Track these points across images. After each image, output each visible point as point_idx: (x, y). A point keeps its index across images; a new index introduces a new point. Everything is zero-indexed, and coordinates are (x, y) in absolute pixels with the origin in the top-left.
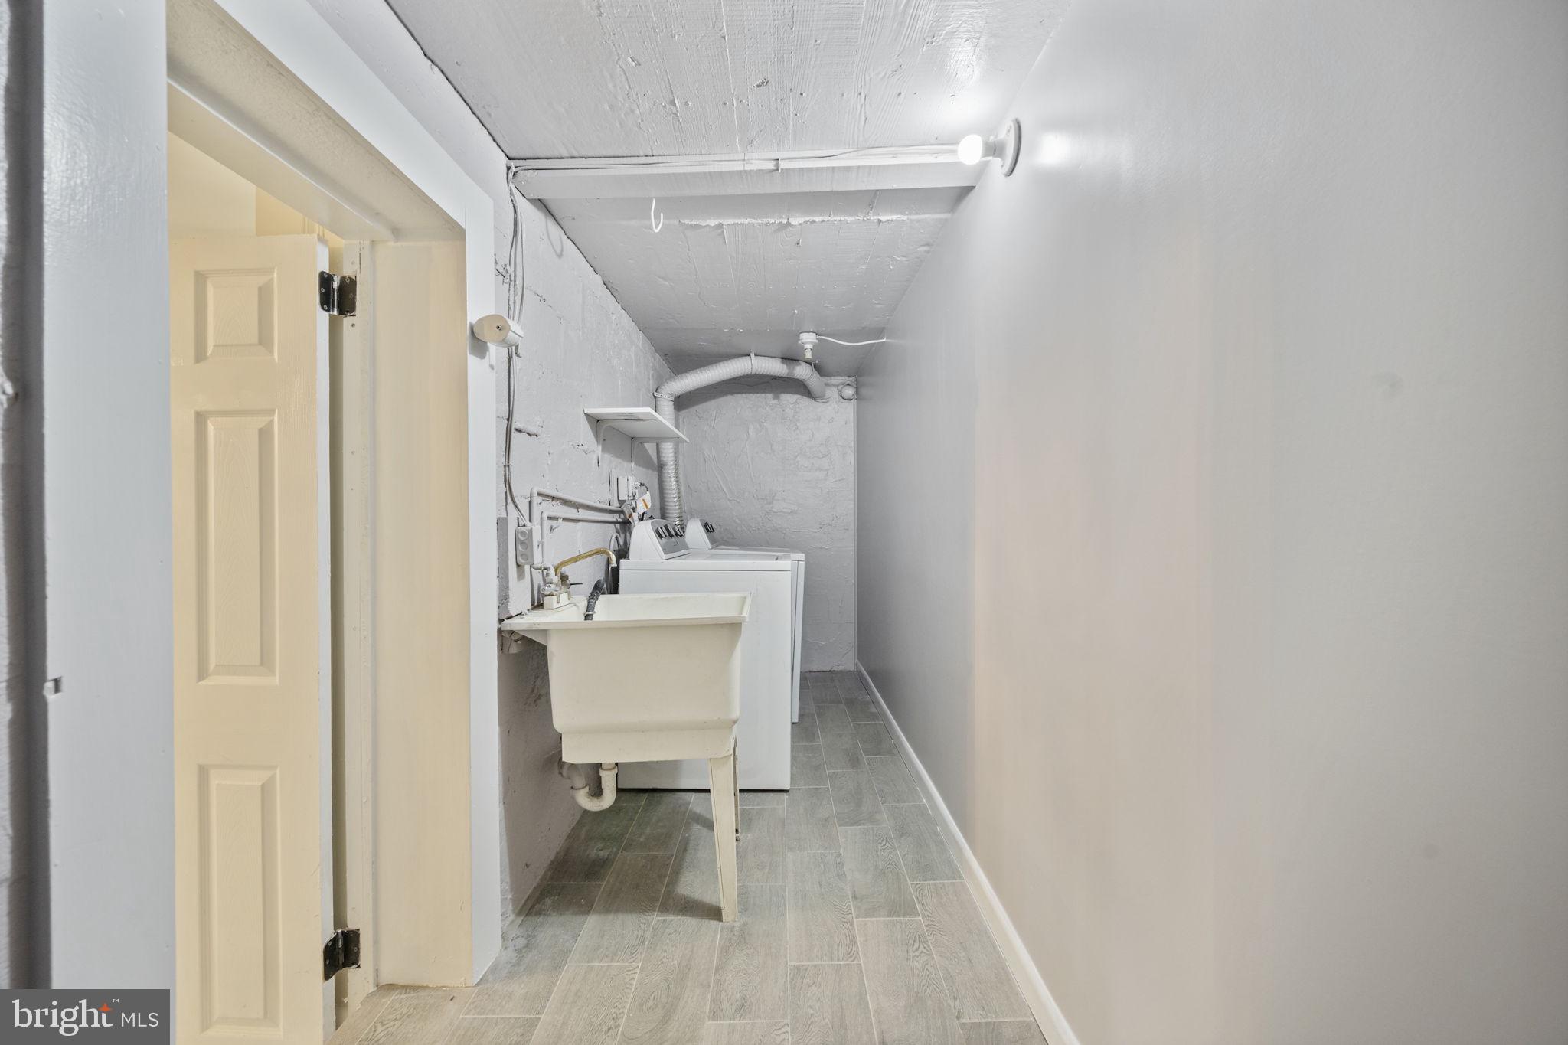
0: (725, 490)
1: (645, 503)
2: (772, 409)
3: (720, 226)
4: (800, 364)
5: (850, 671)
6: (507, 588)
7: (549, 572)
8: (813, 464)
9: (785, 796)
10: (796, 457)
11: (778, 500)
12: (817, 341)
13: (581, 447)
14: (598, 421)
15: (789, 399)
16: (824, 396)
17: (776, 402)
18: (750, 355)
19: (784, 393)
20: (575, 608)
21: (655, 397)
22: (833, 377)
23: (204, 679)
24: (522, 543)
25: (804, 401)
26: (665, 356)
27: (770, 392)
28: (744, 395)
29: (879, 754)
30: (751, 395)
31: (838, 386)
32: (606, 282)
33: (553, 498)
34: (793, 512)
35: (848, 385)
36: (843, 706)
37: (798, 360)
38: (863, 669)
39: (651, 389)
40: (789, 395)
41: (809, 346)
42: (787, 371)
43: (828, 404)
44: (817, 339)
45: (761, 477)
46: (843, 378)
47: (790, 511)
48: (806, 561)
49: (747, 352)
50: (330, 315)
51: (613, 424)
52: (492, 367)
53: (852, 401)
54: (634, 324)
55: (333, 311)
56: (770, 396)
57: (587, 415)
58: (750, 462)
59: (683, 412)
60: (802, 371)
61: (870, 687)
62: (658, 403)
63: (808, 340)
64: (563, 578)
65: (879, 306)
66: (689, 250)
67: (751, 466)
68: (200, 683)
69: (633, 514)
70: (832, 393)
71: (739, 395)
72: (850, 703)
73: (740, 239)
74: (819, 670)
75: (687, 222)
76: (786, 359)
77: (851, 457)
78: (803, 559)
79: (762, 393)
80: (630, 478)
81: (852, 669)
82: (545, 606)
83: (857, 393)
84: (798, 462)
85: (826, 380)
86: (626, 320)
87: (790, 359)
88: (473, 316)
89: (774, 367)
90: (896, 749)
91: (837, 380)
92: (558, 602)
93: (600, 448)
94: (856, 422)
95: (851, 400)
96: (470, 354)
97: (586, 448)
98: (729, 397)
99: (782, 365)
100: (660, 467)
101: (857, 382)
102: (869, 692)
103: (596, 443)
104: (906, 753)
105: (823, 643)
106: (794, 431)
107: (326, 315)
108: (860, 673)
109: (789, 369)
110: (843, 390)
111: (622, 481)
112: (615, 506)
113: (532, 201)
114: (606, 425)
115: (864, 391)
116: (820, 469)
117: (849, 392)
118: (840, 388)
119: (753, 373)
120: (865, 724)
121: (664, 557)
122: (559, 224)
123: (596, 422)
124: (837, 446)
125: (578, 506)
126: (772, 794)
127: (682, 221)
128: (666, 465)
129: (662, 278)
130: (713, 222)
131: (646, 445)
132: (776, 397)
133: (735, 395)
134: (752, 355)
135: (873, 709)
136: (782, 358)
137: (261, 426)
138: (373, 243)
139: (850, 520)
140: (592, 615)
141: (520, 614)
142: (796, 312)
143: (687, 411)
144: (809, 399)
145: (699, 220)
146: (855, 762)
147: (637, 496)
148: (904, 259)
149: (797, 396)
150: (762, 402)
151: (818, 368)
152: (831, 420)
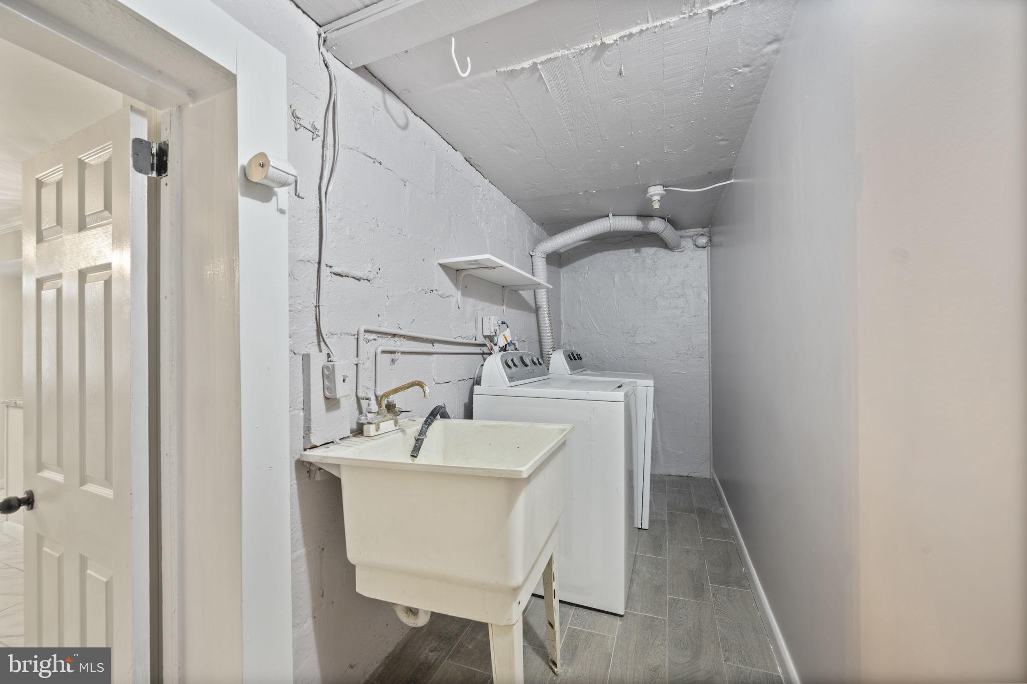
0: (597, 327)
1: (505, 338)
2: (634, 261)
3: (535, 64)
4: (654, 220)
5: (706, 478)
6: (310, 420)
7: (370, 402)
8: (670, 303)
9: (618, 622)
10: (655, 298)
11: (640, 333)
12: (664, 192)
13: (435, 292)
14: (458, 270)
15: (649, 252)
16: (680, 246)
17: (637, 254)
18: (608, 216)
19: (644, 247)
20: (400, 434)
21: (532, 256)
22: (687, 230)
23: (84, 484)
24: (328, 377)
25: (662, 252)
26: (542, 224)
27: (632, 248)
28: (611, 252)
29: (727, 583)
30: (617, 251)
31: (691, 237)
32: (468, 159)
33: (394, 335)
34: (653, 343)
35: (702, 235)
36: (694, 516)
37: (652, 217)
38: (717, 480)
39: (527, 249)
40: (649, 248)
41: (657, 198)
42: (642, 226)
43: (684, 253)
44: (664, 190)
45: (625, 315)
46: (698, 230)
47: (650, 342)
48: (655, 387)
49: (606, 214)
50: (149, 177)
51: (470, 272)
52: (282, 212)
53: (706, 249)
54: (506, 197)
55: (152, 173)
56: (632, 250)
57: (443, 266)
58: (616, 305)
59: (563, 268)
60: (656, 225)
61: (723, 501)
62: (534, 260)
63: (656, 192)
64: (390, 407)
65: (722, 143)
66: (519, 107)
67: (617, 308)
68: (81, 488)
69: (494, 347)
70: (688, 244)
71: (607, 252)
72: (703, 513)
73: (560, 81)
74: (677, 474)
75: (502, 70)
76: (641, 216)
77: (705, 296)
78: (653, 386)
79: (625, 249)
80: (492, 318)
81: (708, 477)
82: (365, 433)
83: (710, 241)
84: (657, 302)
85: (679, 233)
86: (496, 193)
87: (645, 215)
88: (243, 159)
89: (631, 224)
90: (743, 581)
91: (691, 232)
92: (377, 431)
93: (460, 293)
94: (710, 267)
95: (705, 247)
96: (243, 195)
97: (441, 293)
98: (599, 255)
99: (637, 221)
100: (537, 310)
101: (710, 232)
102: (722, 505)
103: (456, 290)
104: (756, 589)
105: (680, 452)
106: (653, 277)
107: (145, 177)
108: (714, 480)
109: (644, 224)
110: (697, 240)
111: (486, 320)
112: (480, 340)
113: (356, 70)
114: (464, 274)
115: (716, 239)
116: (677, 308)
117: (703, 241)
118: (694, 238)
119: (612, 229)
120: (716, 541)
121: (509, 384)
122: (398, 98)
123: (454, 272)
124: (693, 287)
125: (432, 342)
126: (605, 616)
127: (499, 70)
128: (541, 308)
129: (509, 146)
130: (527, 64)
131: (520, 292)
132: (638, 251)
133: (604, 252)
134: (611, 215)
135: (725, 525)
136: (637, 216)
137: (106, 279)
138: (180, 108)
139: (705, 350)
140: (423, 439)
141: (332, 442)
142: (638, 163)
143: (566, 267)
144: (667, 250)
145: (513, 64)
146: (699, 591)
147: (498, 333)
148: (747, 69)
149: (655, 249)
150: (627, 255)
151: (674, 223)
152: (687, 266)
